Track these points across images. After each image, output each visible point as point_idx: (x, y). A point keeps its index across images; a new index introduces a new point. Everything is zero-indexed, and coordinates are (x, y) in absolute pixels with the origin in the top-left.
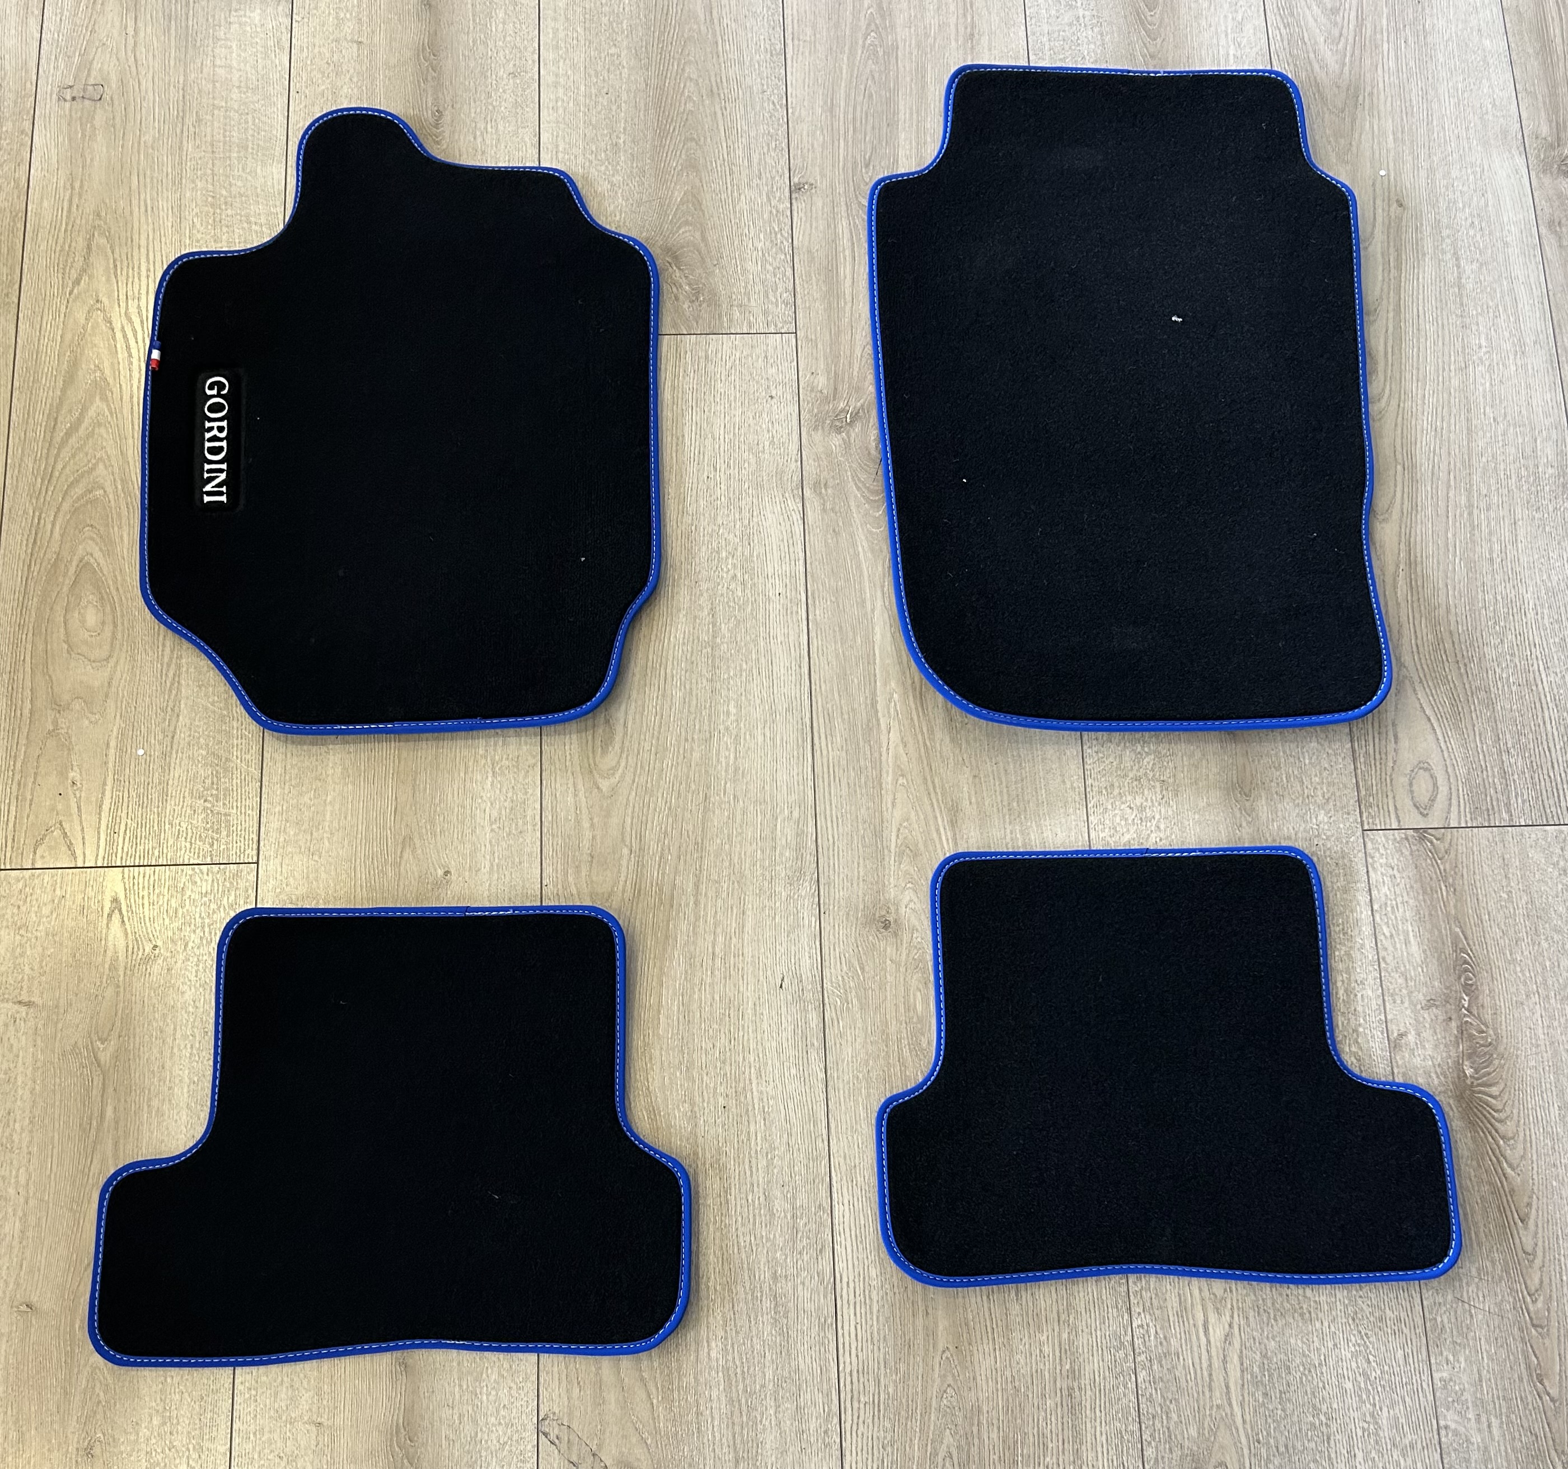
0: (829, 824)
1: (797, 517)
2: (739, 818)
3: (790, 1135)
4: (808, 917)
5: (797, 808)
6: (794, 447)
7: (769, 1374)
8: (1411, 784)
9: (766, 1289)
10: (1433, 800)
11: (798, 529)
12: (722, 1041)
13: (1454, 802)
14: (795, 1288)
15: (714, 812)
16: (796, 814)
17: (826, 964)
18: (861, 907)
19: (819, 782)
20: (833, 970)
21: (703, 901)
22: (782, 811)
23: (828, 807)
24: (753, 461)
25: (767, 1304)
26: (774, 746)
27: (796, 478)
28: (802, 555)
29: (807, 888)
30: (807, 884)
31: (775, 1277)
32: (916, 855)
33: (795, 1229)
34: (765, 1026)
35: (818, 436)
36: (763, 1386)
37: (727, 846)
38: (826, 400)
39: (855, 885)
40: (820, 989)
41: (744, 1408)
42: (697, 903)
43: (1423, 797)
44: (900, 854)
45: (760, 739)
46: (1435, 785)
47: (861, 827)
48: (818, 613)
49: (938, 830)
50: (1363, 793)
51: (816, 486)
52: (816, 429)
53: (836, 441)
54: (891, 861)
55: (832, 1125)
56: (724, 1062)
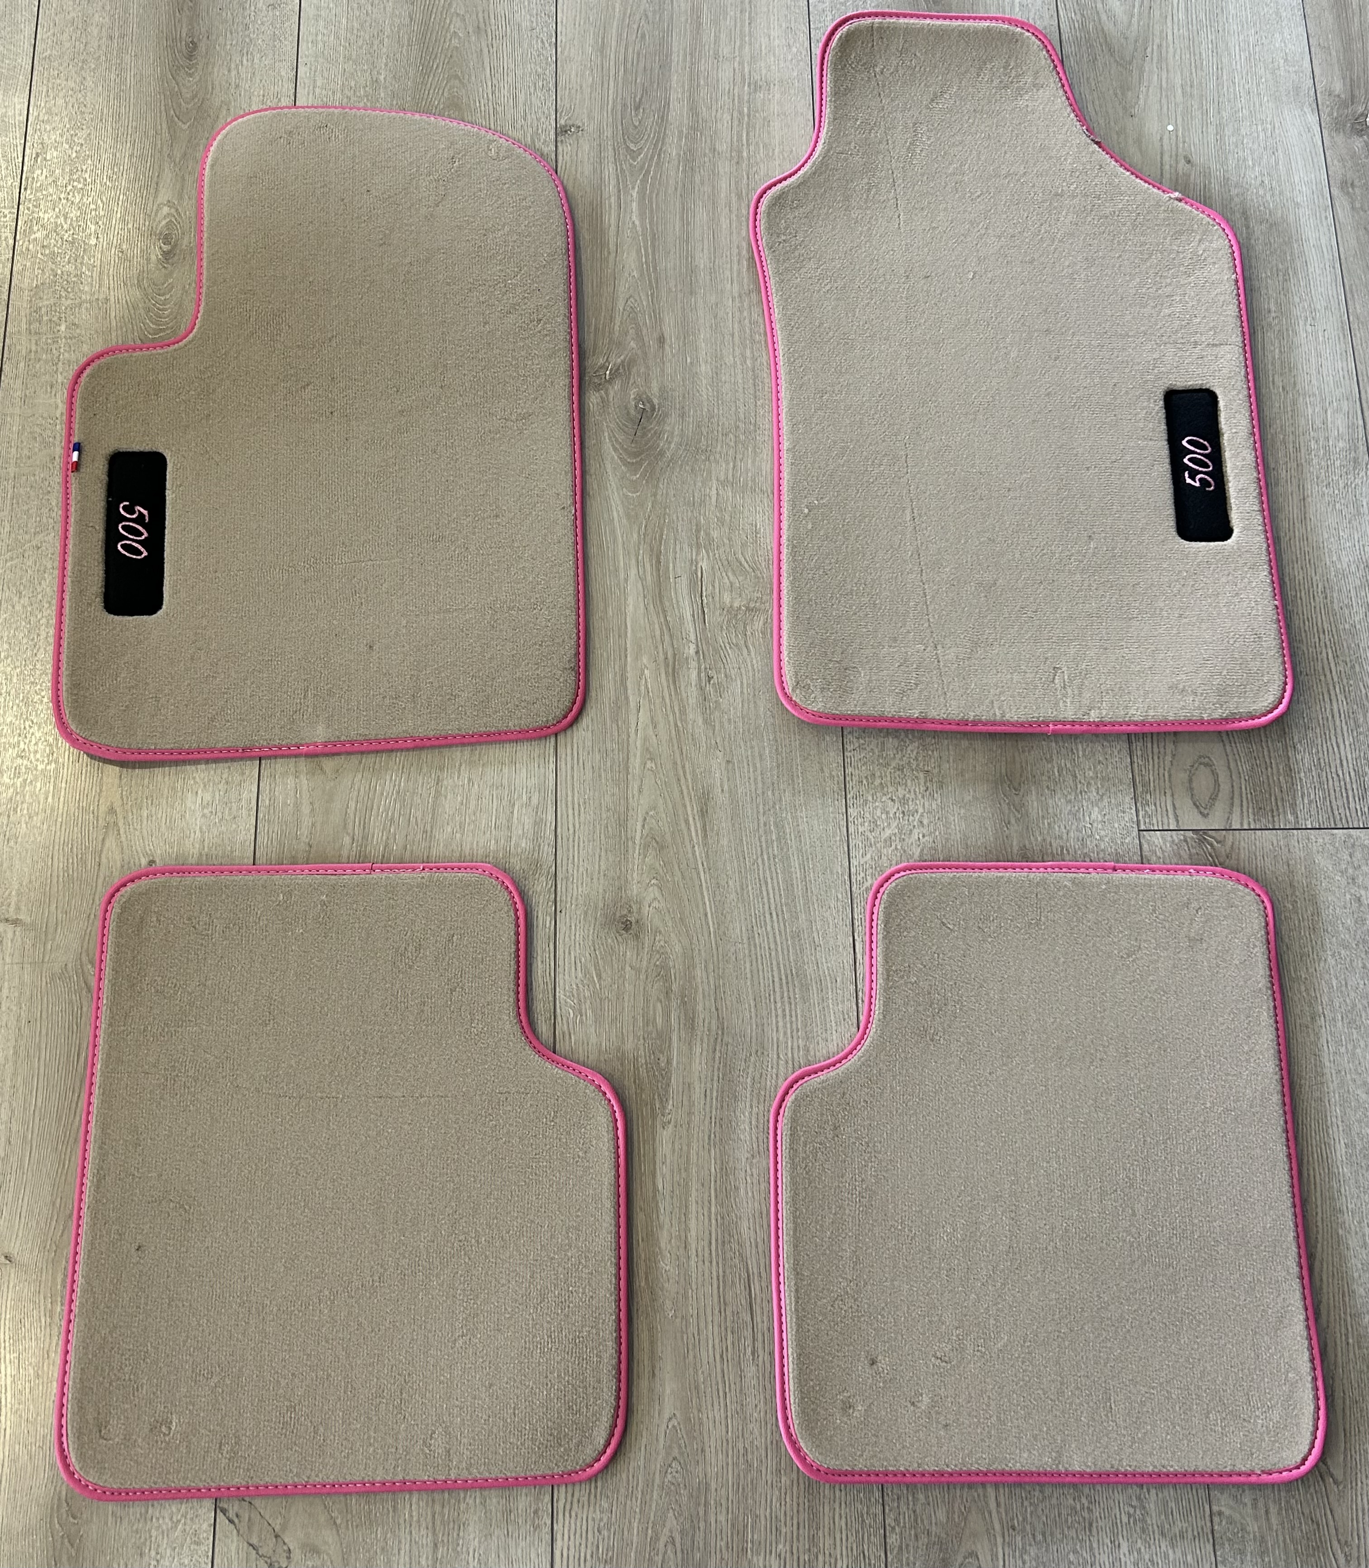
0: (570, 812)
5: (537, 794)
8: (1190, 781)
15: (446, 798)
16: (535, 801)
18: (601, 905)
20: (567, 977)
22: (520, 797)
23: (570, 794)
30: (543, 878)
32: (662, 847)
37: (458, 835)
39: (595, 880)
40: (551, 999)
44: (646, 846)
47: (604, 816)
49: (687, 821)
54: (636, 854)
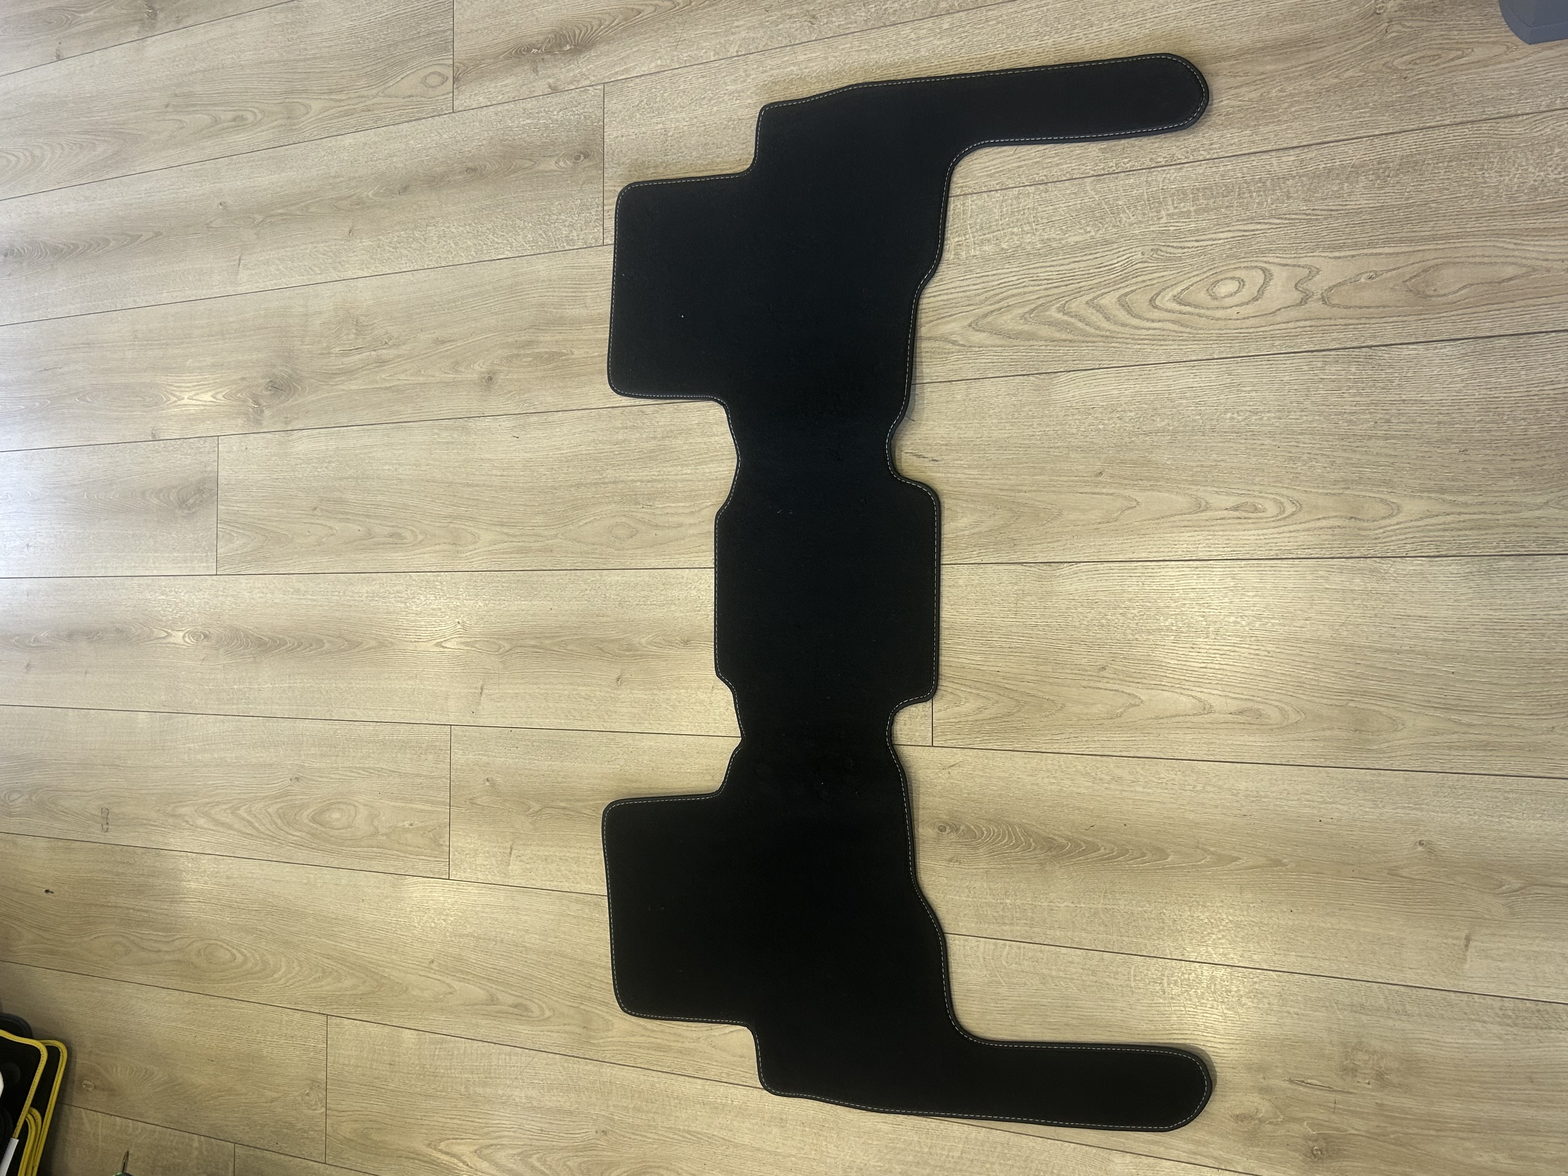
1: (300, 433)
2: (438, 463)
3: (588, 431)
4: (486, 423)
6: (269, 436)
7: (699, 440)
9: (659, 443)
10: (440, 74)
11: (305, 433)
12: (542, 470)
13: (441, 62)
14: (661, 427)
17: (507, 412)
19: (422, 418)
21: (476, 482)
24: (274, 458)
25: (667, 442)
26: (404, 444)
27: (283, 434)
28: (318, 430)
29: (471, 424)
31: (654, 438)
33: (633, 427)
34: (536, 446)
35: (265, 423)
36: (705, 443)
38: (248, 420)
41: (716, 453)
42: (477, 485)
43: (439, 79)
45: (401, 451)
46: (434, 73)
48: (344, 421)
50: (436, 113)
51: (286, 423)
52: (261, 424)
53: (267, 413)
55: (584, 407)
56: (552, 469)
